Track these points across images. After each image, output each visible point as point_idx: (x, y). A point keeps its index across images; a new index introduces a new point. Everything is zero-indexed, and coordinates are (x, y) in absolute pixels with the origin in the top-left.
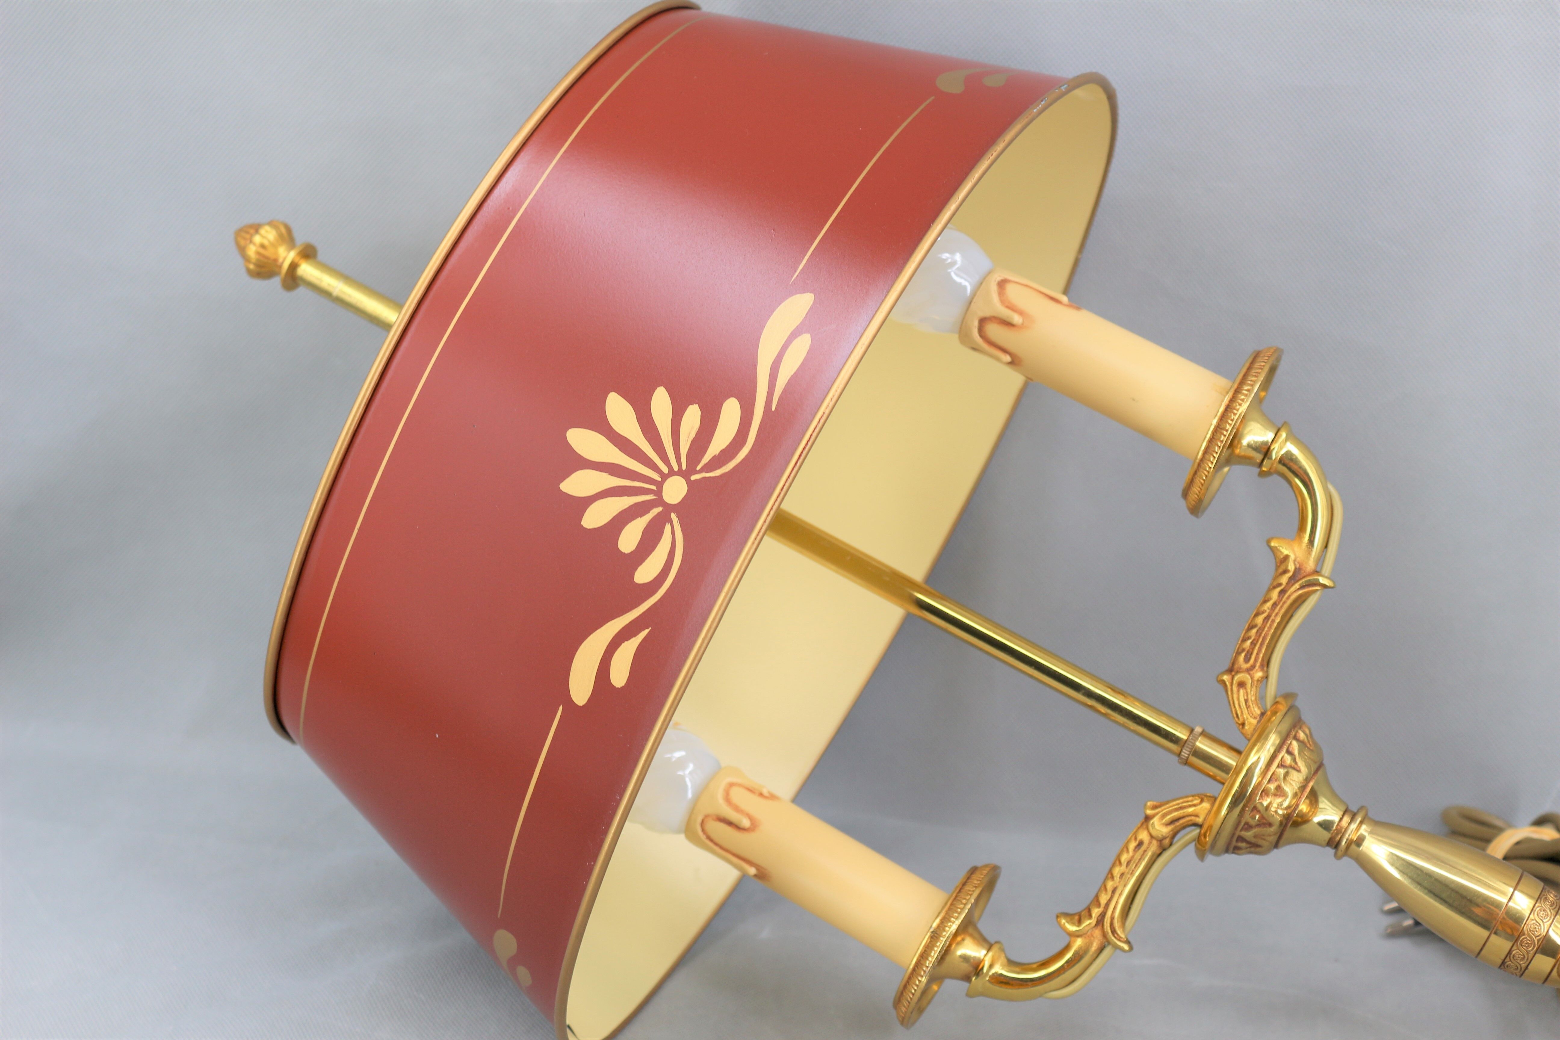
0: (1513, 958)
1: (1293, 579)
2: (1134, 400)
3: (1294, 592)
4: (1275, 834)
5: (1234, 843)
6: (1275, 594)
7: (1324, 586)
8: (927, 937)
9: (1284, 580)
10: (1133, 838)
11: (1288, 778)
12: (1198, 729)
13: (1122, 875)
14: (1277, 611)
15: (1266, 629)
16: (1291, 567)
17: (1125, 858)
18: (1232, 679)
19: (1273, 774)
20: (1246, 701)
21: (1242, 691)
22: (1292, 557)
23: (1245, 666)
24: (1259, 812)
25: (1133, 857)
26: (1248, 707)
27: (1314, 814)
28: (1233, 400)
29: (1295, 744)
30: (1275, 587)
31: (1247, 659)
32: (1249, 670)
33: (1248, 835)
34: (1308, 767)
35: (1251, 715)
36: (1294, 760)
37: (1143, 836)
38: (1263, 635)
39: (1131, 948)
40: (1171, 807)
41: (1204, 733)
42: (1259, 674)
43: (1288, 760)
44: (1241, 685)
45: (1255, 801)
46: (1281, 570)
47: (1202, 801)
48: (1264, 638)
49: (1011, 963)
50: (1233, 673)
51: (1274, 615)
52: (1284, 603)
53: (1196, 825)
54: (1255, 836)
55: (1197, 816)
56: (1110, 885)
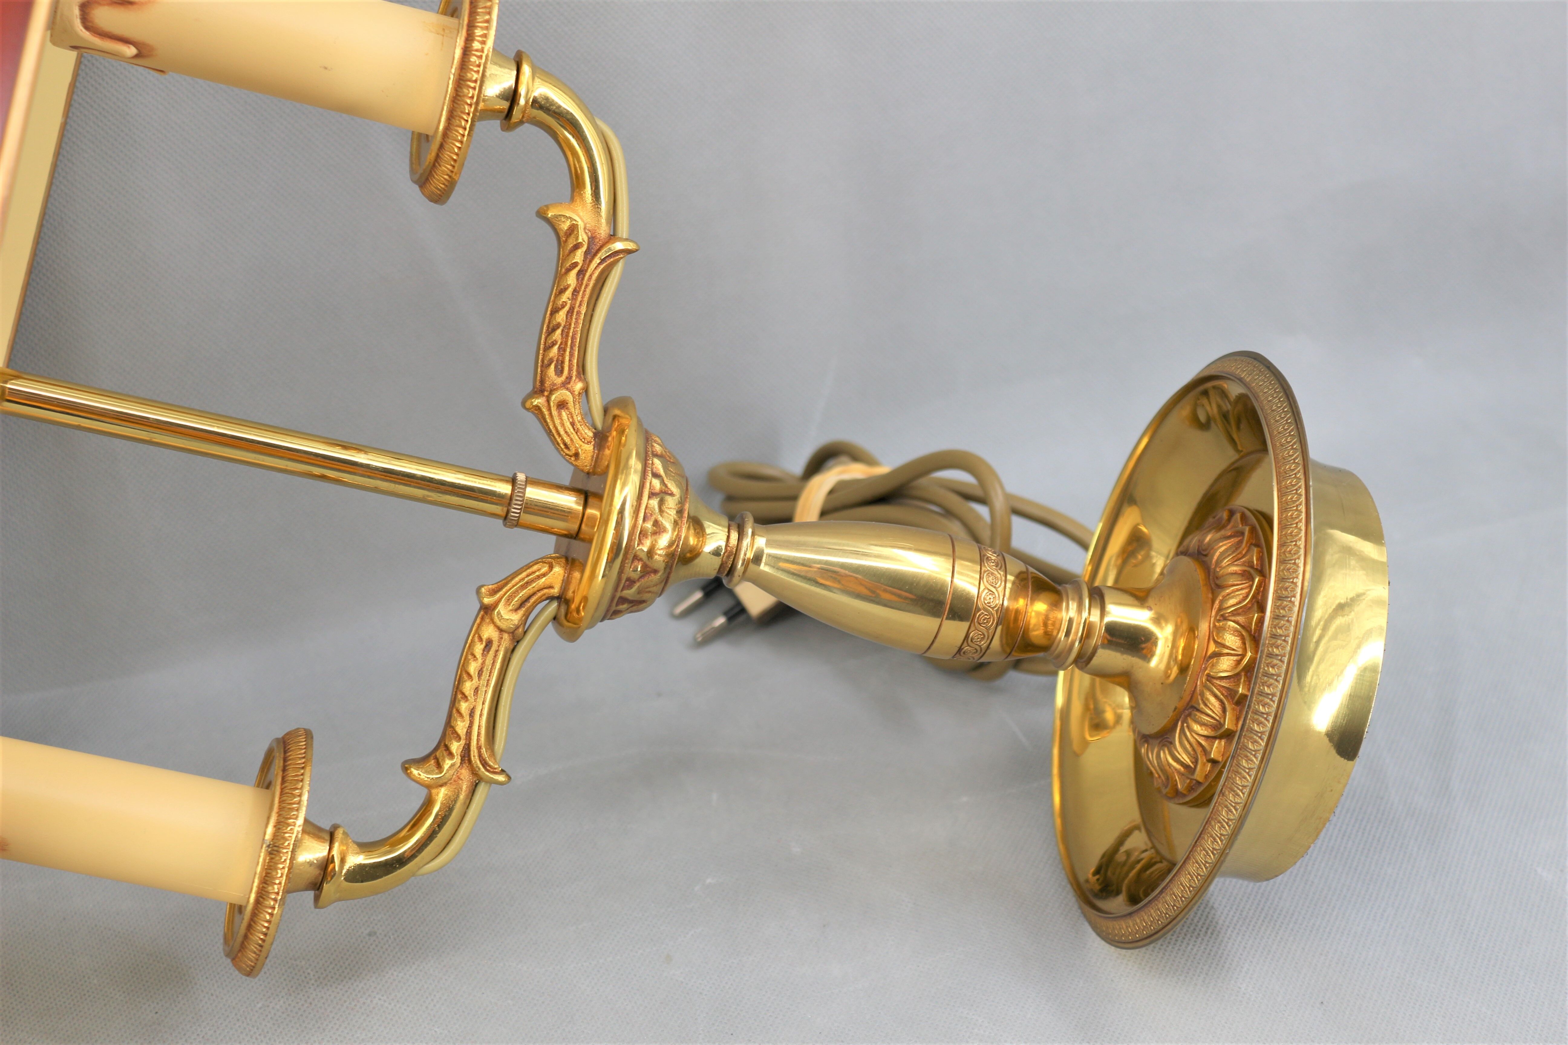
0: (972, 641)
1: (590, 254)
2: (326, 68)
3: (594, 268)
4: (662, 582)
5: (614, 608)
6: (572, 279)
7: (628, 252)
8: (262, 855)
9: (579, 257)
10: (476, 639)
11: (664, 508)
12: (521, 477)
13: (476, 690)
14: (579, 299)
15: (573, 326)
16: (583, 237)
17: (473, 668)
18: (548, 401)
19: (647, 507)
20: (573, 424)
21: (564, 413)
22: (581, 224)
23: (559, 380)
24: (640, 560)
25: (483, 663)
26: (577, 432)
27: (704, 543)
28: (470, 38)
29: (657, 462)
30: (569, 270)
31: (559, 372)
32: (565, 384)
33: (630, 593)
34: (679, 485)
35: (583, 440)
36: (663, 483)
37: (489, 632)
38: (571, 334)
39: (509, 777)
40: (514, 586)
41: (528, 479)
42: (578, 386)
43: (656, 483)
44: (562, 405)
45: (634, 548)
46: (571, 243)
47: (551, 567)
48: (573, 338)
49: (365, 847)
50: (546, 393)
51: (577, 305)
52: (587, 286)
53: (551, 598)
54: (639, 592)
55: (551, 587)
56: (464, 706)
